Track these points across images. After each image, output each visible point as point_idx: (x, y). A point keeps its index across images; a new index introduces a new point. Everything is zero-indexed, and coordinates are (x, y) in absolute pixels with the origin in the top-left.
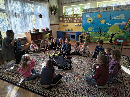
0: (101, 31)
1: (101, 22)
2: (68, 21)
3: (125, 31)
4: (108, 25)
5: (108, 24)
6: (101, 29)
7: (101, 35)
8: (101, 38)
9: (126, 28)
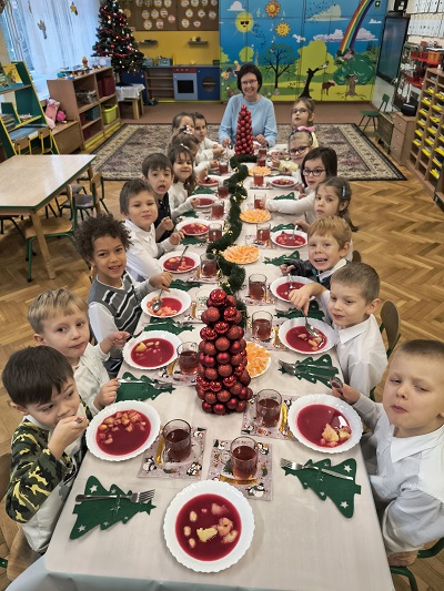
0: (278, 61)
1: (278, 29)
2: (160, 24)
3: (341, 59)
6: (278, 55)
7: (280, 75)
8: (279, 85)
9: (343, 51)
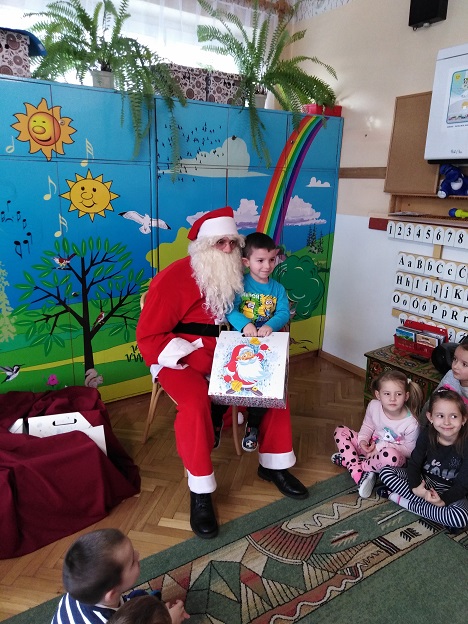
0: (85, 291)
4: (145, 229)
5: (146, 223)
6: (85, 273)
7: (97, 328)
8: (99, 358)
